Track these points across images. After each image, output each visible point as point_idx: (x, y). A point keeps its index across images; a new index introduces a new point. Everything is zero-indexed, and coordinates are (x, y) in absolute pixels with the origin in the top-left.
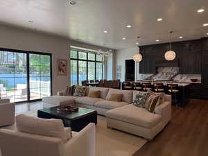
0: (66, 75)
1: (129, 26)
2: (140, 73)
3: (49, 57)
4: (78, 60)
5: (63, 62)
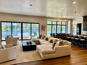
4: (52, 25)
5: (44, 26)
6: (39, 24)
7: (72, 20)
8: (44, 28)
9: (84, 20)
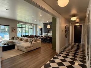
0: (15, 33)
1: (33, 17)
2: (44, 32)
3: (8, 26)
4: (21, 28)
5: (14, 28)
6: (9, 26)
7: (36, 25)
8: (14, 31)
9: (44, 26)
